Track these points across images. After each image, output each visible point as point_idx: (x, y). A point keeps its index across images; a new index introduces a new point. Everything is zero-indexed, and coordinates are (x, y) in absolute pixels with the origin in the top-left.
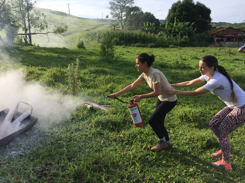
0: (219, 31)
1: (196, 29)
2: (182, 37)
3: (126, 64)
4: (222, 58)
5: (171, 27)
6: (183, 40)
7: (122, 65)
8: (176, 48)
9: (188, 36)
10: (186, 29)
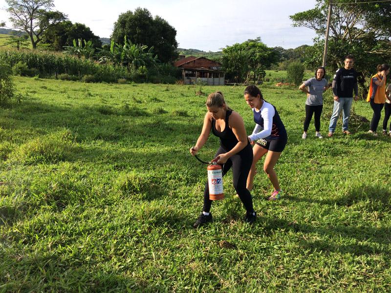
0: (189, 62)
1: (156, 57)
2: (137, 68)
3: (38, 109)
4: (191, 100)
5: (120, 51)
6: (139, 72)
7: (29, 111)
8: (129, 84)
9: (146, 67)
10: (142, 56)
